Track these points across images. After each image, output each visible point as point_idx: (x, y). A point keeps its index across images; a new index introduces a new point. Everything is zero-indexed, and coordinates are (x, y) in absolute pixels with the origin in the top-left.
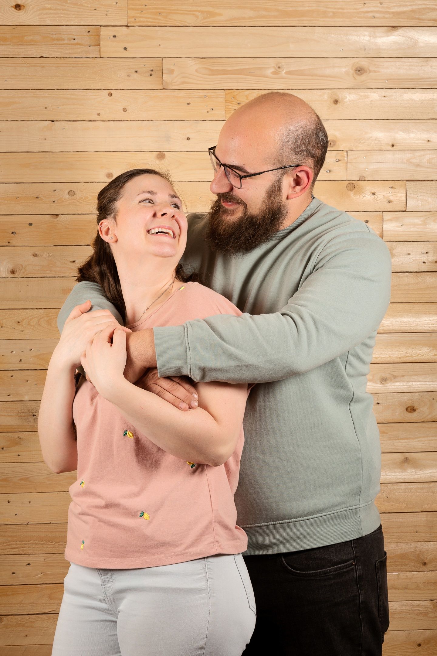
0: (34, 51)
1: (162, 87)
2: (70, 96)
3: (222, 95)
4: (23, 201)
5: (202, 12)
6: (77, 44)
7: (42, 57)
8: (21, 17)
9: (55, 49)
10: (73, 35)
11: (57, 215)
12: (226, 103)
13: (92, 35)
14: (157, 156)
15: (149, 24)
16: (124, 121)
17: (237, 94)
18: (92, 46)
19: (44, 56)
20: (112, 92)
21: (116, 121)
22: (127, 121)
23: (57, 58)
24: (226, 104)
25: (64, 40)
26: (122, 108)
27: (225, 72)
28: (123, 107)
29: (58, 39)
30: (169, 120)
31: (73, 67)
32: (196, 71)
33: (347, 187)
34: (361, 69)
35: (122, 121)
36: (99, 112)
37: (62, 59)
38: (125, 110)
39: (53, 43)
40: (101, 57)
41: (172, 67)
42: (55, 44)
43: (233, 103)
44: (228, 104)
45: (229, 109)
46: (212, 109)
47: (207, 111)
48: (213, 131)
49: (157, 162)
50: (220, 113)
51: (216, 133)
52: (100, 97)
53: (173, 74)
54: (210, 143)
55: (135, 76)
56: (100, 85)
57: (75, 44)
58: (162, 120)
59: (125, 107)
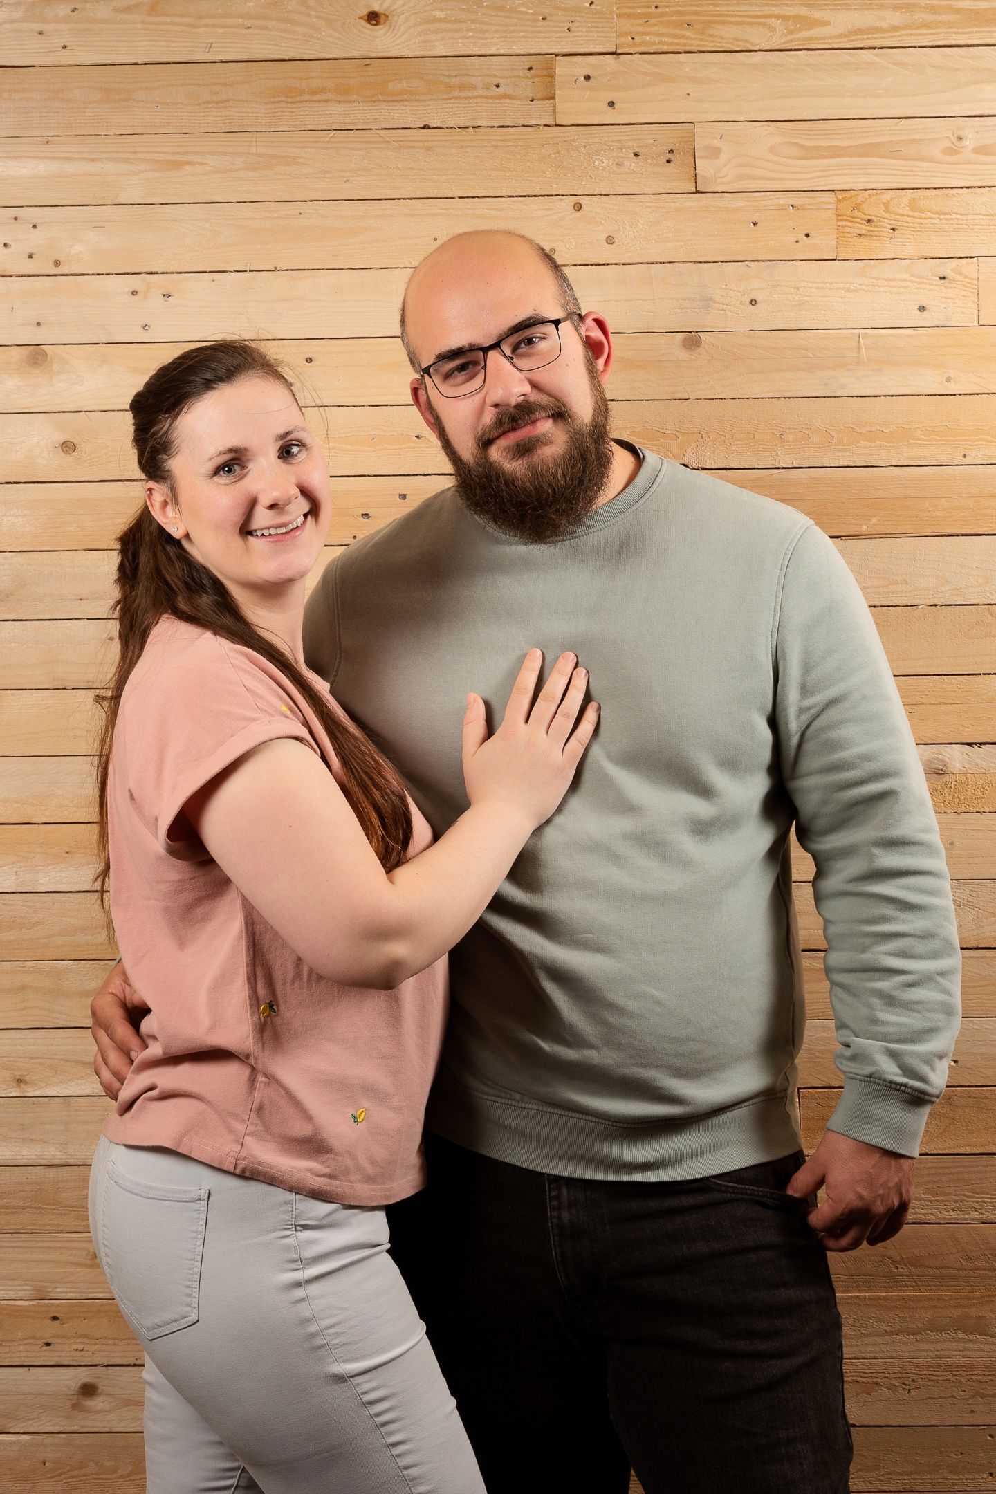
0: (408, 115)
1: (694, 189)
2: (488, 211)
3: (829, 203)
4: (386, 446)
5: (784, 18)
6: (506, 96)
7: (426, 127)
8: (382, 41)
9: (456, 109)
10: (496, 76)
12: (839, 220)
13: (537, 76)
14: (684, 341)
15: (665, 48)
16: (608, 264)
17: (863, 199)
18: (538, 100)
19: (432, 125)
20: (583, 200)
21: (592, 265)
22: (616, 264)
23: (459, 128)
24: (840, 223)
26: (604, 236)
27: (836, 152)
28: (608, 235)
29: (461, 87)
30: (710, 262)
31: (496, 147)
32: (772, 150)
35: (604, 264)
36: (554, 245)
37: (471, 130)
38: (610, 240)
39: (451, 96)
40: (558, 123)
41: (716, 143)
42: (456, 98)
43: (855, 219)
44: (844, 223)
45: (846, 235)
46: (807, 235)
47: (796, 239)
48: (811, 285)
49: (683, 355)
50: (824, 243)
51: (817, 288)
52: (556, 213)
53: (718, 157)
54: (804, 312)
55: (632, 164)
56: (554, 186)
57: (500, 97)
58: (695, 262)
59: (612, 235)
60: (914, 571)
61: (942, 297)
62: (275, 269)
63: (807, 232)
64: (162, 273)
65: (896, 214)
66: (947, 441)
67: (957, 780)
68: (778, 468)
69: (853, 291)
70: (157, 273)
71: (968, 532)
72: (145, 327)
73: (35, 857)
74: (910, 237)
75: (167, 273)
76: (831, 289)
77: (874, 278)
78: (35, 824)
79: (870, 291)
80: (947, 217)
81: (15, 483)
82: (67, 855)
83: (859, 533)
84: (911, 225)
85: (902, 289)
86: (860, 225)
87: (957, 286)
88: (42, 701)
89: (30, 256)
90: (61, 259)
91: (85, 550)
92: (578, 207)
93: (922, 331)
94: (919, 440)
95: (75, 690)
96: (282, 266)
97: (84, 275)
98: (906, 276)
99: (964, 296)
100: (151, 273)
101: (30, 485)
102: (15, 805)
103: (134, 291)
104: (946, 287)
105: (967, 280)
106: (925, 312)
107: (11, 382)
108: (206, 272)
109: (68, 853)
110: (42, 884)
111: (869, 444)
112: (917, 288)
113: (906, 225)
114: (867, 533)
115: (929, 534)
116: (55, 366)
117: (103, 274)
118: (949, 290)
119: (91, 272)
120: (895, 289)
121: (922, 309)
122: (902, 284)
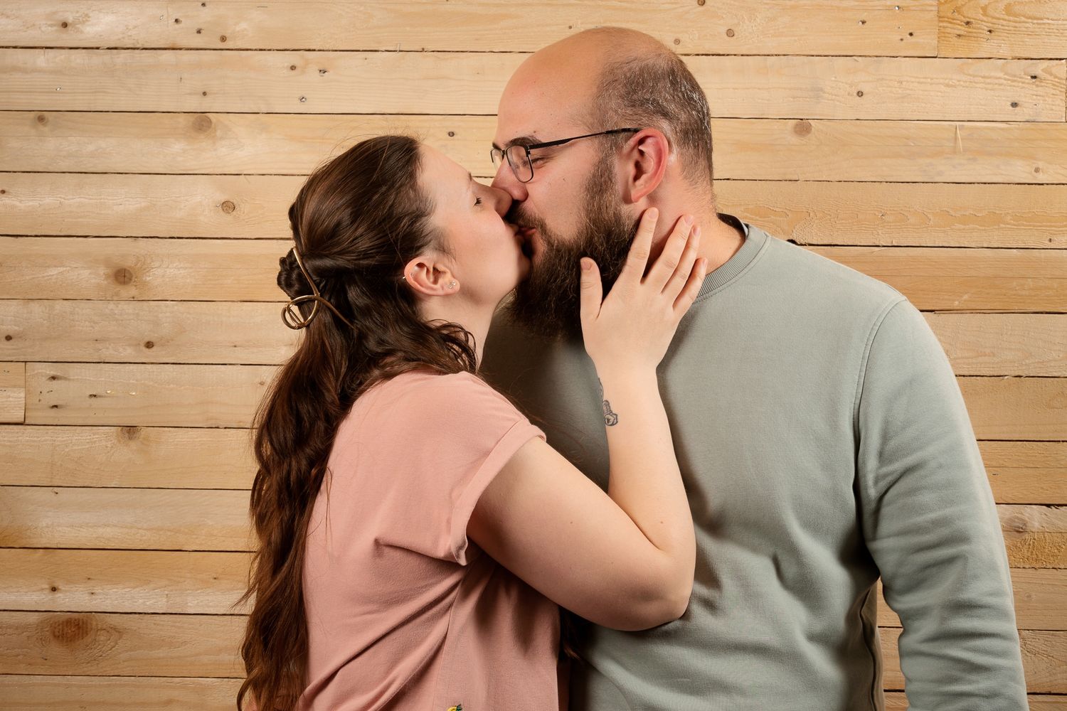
2: (619, 3)
3: (932, 5)
12: (940, 21)
14: (795, 128)
16: (728, 55)
17: (963, 3)
21: (713, 55)
22: (735, 55)
24: (941, 24)
26: (724, 30)
28: (729, 28)
30: (821, 56)
35: (724, 55)
36: (679, 36)
38: (730, 33)
43: (955, 21)
44: (945, 24)
45: (947, 35)
46: (911, 34)
47: (900, 37)
48: (913, 80)
49: (795, 140)
50: (927, 41)
51: (918, 83)
52: (682, 7)
54: (906, 104)
58: (808, 56)
59: (732, 28)
60: (1000, 344)
61: (1033, 95)
62: (423, 50)
63: (911, 31)
64: (319, 50)
65: (993, 18)
66: (1034, 226)
67: (1036, 538)
68: (878, 246)
69: (952, 86)
70: (314, 50)
71: (1052, 310)
72: (302, 99)
73: (185, 581)
74: (1005, 39)
75: (323, 50)
76: (931, 84)
77: (971, 75)
78: (186, 551)
79: (967, 87)
80: (1039, 21)
81: (178, 238)
82: (214, 581)
83: (952, 308)
84: (1007, 28)
85: (996, 86)
86: (959, 27)
87: (1048, 85)
88: (197, 438)
89: (199, 32)
90: (227, 35)
91: (241, 301)
92: (702, 2)
93: (1014, 125)
94: (1008, 224)
95: (227, 430)
96: (429, 47)
97: (247, 50)
98: (1001, 75)
99: (1053, 94)
100: (309, 50)
101: (192, 240)
102: (169, 533)
103: (293, 66)
104: (1037, 86)
105: (1056, 80)
106: (1017, 108)
107: (177, 146)
108: (359, 51)
109: (215, 578)
110: (191, 607)
111: (962, 227)
112: (1010, 86)
113: (1002, 27)
114: (959, 308)
115: (1016, 311)
116: (219, 133)
117: (265, 50)
118: (1040, 88)
119: (254, 48)
120: (990, 86)
121: (1014, 105)
122: (997, 81)
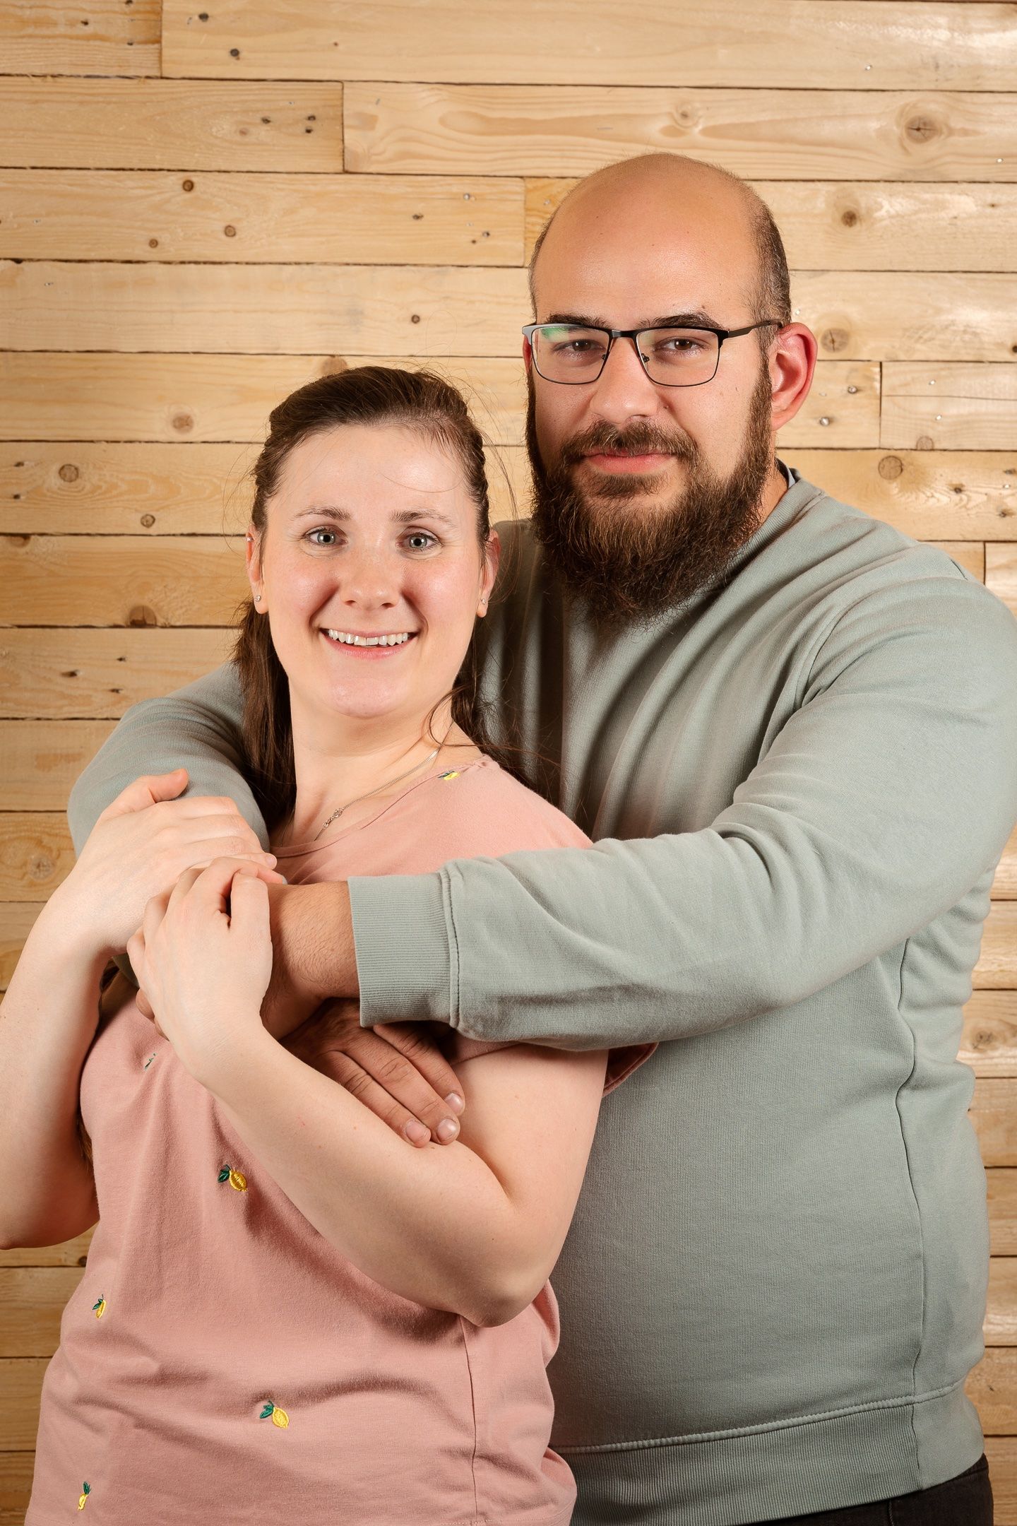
1: (341, 167)
2: (69, 188)
3: (516, 193)
6: (95, 37)
9: (29, 51)
10: (83, 10)
11: (26, 537)
12: (527, 215)
13: (138, 12)
14: (324, 368)
16: (227, 263)
17: (559, 190)
18: (140, 43)
20: (195, 178)
21: (205, 263)
22: (237, 263)
23: (34, 76)
24: (529, 220)
25: (55, 24)
26: (220, 227)
27: (527, 127)
28: (228, 224)
29: (38, 23)
30: (360, 265)
31: (81, 103)
32: (442, 121)
33: (880, 467)
34: (925, 124)
35: (220, 263)
36: (155, 235)
37: (49, 79)
38: (230, 231)
39: (22, 33)
40: (165, 75)
41: (371, 109)
42: (30, 36)
44: (534, 220)
46: (487, 234)
47: (472, 238)
48: (490, 299)
50: (509, 244)
51: (497, 303)
52: (159, 193)
53: (373, 128)
54: (479, 334)
55: (263, 132)
56: (158, 157)
57: (88, 38)
58: (341, 264)
59: (232, 224)
63: (486, 229)
92: (189, 186)
